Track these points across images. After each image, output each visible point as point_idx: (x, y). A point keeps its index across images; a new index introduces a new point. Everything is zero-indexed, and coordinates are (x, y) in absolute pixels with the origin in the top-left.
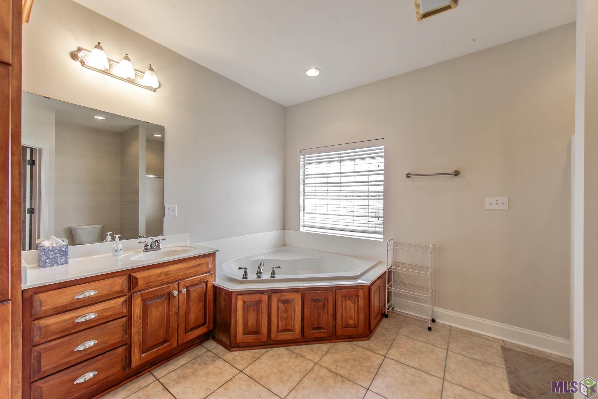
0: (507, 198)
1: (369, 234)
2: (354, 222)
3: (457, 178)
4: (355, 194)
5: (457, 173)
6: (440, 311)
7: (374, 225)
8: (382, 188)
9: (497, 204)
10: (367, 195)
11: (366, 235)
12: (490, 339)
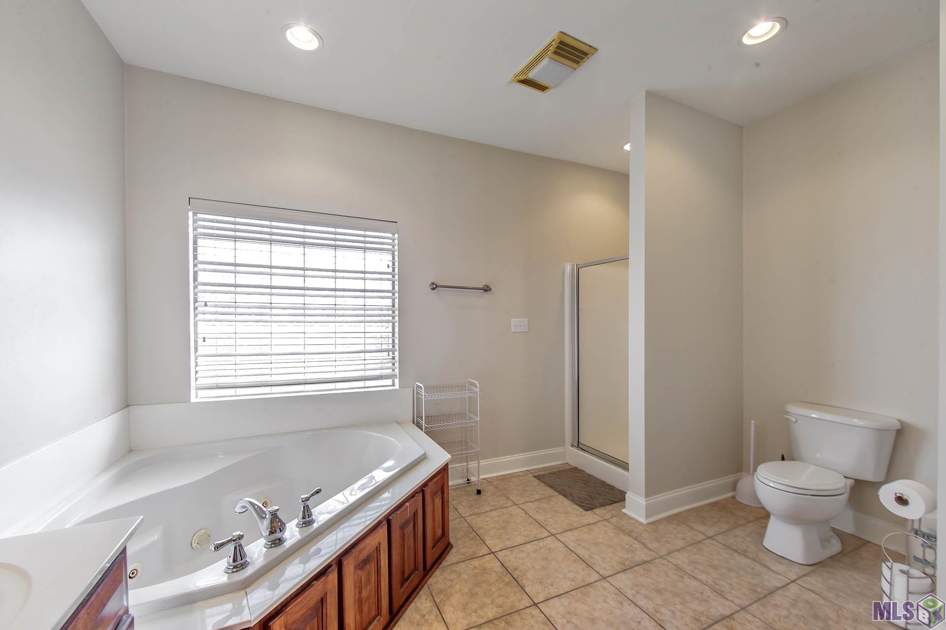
0: (527, 319)
1: (367, 382)
2: (337, 363)
3: (486, 295)
4: (338, 312)
5: (487, 289)
6: (472, 465)
7: (379, 366)
8: (389, 302)
9: (520, 326)
10: (364, 315)
11: (361, 384)
12: (520, 474)
